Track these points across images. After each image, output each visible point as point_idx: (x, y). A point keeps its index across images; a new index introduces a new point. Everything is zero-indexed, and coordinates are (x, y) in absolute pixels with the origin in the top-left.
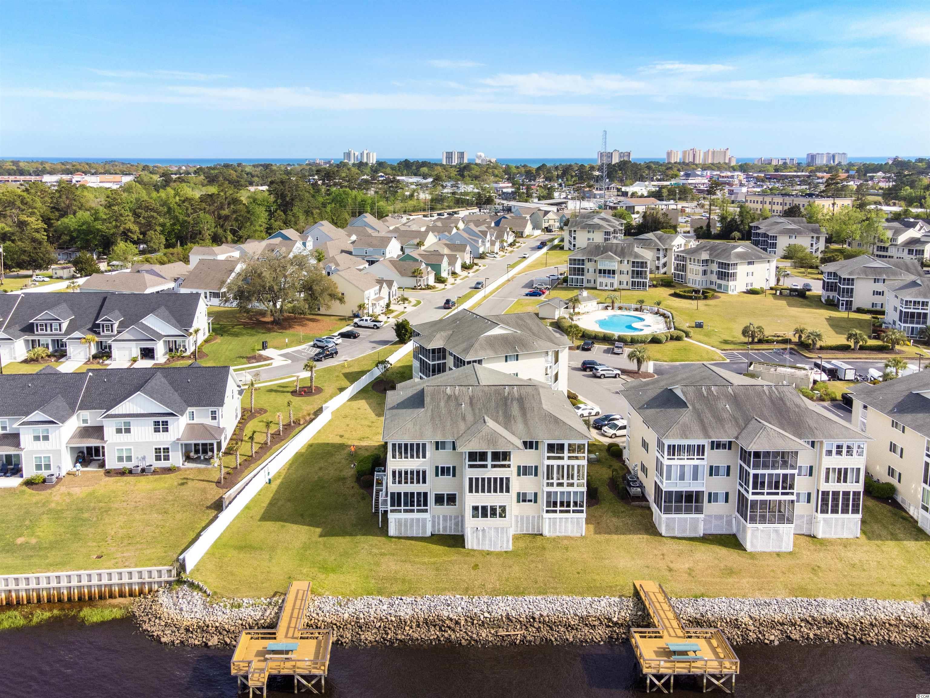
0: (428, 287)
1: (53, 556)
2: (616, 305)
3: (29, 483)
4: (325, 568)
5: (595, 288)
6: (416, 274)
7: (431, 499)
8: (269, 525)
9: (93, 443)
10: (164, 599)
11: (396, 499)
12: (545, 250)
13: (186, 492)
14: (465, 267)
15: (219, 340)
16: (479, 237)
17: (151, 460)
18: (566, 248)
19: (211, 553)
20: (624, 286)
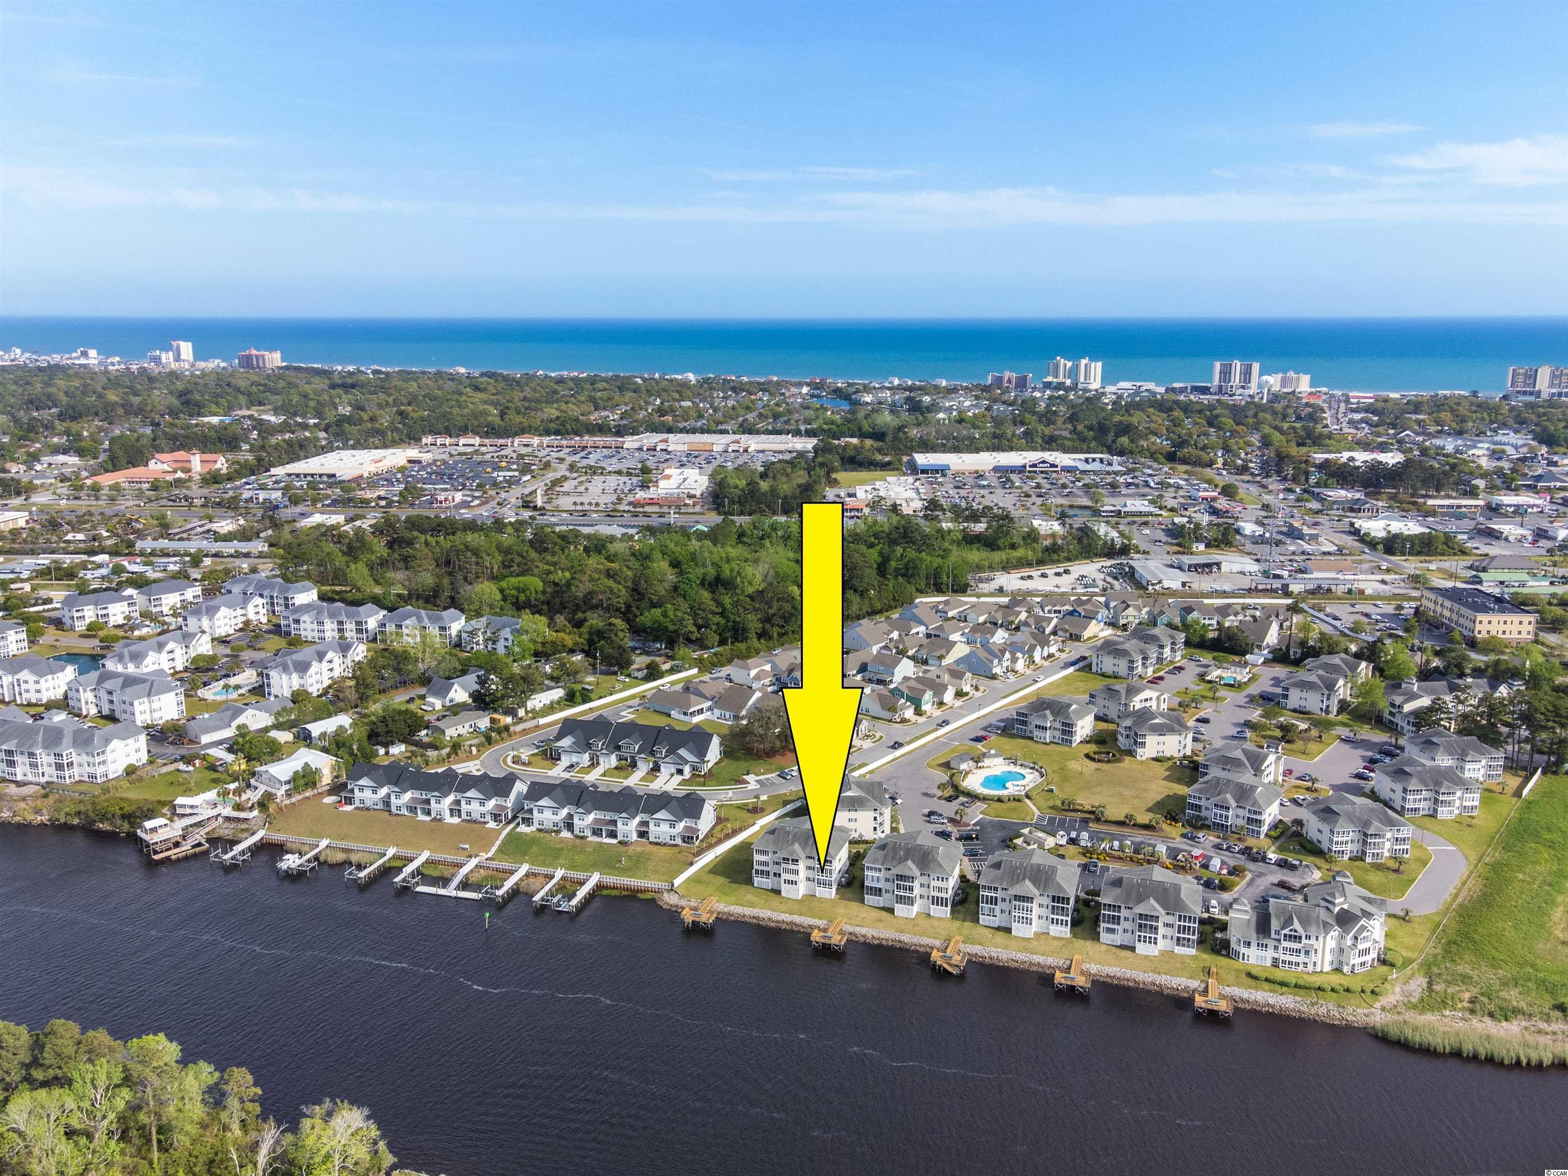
0: (904, 721)
1: (629, 873)
2: (1019, 762)
3: (620, 842)
4: (725, 894)
5: (1031, 739)
6: (893, 709)
7: (771, 874)
8: (711, 876)
9: (645, 829)
10: (666, 895)
11: (757, 872)
12: (1071, 670)
13: (679, 856)
14: (959, 694)
15: (726, 760)
16: (996, 656)
17: (668, 840)
18: (1094, 670)
19: (684, 882)
20: (1056, 740)
